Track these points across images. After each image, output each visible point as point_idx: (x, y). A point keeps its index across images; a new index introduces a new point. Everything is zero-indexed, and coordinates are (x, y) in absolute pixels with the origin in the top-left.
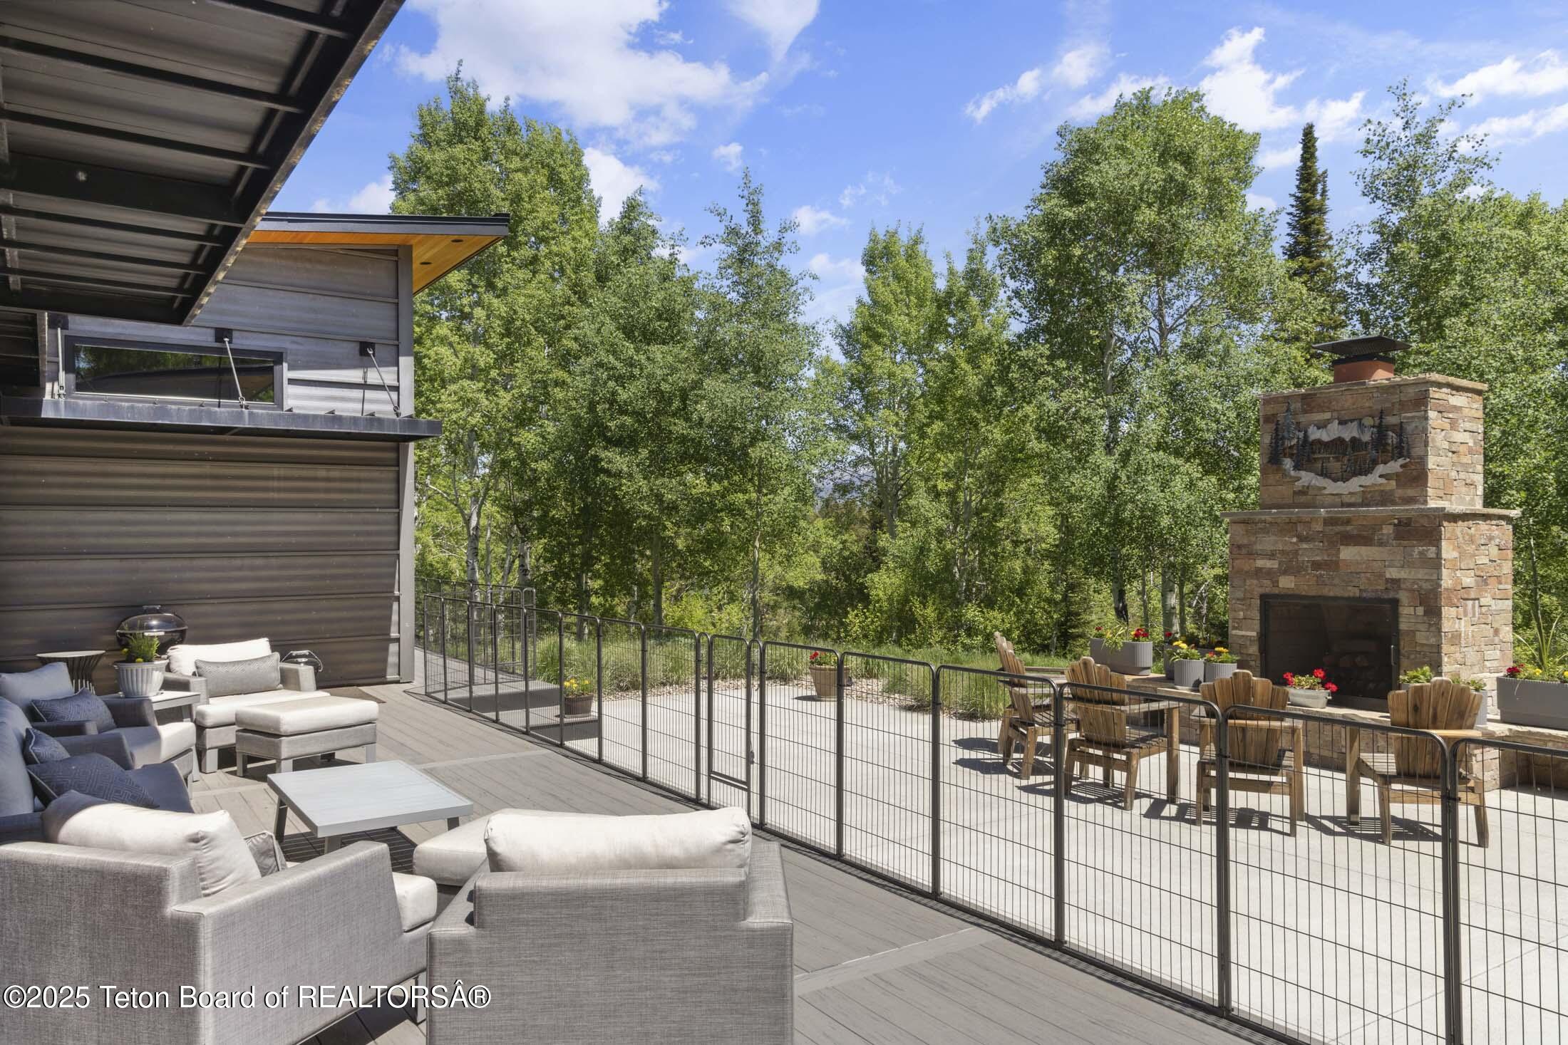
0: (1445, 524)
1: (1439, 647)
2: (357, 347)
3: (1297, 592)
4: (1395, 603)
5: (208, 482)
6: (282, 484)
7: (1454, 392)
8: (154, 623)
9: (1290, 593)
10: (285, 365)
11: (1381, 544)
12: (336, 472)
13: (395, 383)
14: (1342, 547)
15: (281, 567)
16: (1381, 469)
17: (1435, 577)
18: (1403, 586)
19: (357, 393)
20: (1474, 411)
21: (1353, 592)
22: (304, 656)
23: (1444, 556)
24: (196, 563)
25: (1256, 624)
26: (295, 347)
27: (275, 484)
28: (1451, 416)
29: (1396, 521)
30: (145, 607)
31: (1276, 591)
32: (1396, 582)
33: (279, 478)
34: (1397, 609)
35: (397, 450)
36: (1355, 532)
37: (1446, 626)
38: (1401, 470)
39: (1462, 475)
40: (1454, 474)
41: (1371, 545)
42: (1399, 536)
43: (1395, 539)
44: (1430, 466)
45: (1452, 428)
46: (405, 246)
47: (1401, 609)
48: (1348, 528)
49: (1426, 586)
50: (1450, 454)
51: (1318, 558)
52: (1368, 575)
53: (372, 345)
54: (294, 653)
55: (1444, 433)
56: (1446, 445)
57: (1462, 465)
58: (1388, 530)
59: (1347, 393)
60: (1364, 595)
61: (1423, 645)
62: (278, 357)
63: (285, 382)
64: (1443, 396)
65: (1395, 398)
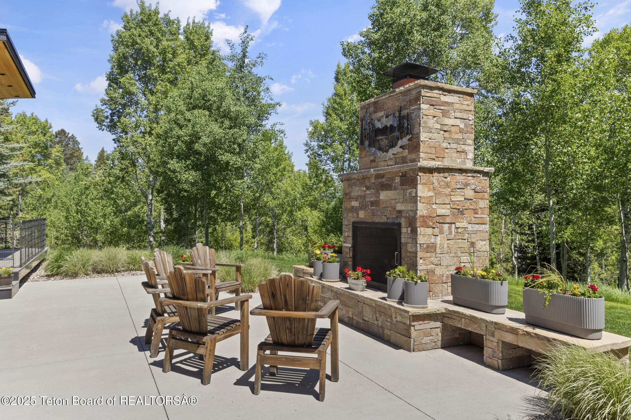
0: (420, 174)
1: (416, 253)
3: (365, 220)
4: (399, 225)
7: (446, 93)
9: (363, 221)
11: (395, 189)
14: (381, 192)
16: (400, 143)
17: (415, 209)
18: (403, 215)
20: (463, 106)
21: (384, 219)
23: (419, 194)
25: (351, 241)
28: (442, 108)
29: (401, 174)
31: (358, 220)
32: (400, 212)
34: (400, 229)
36: (386, 183)
37: (421, 240)
38: (408, 143)
39: (452, 146)
40: (445, 145)
41: (391, 190)
42: (402, 184)
43: (401, 185)
44: (422, 139)
45: (443, 116)
47: (402, 229)
48: (384, 180)
49: (411, 214)
50: (442, 132)
51: (372, 199)
52: (390, 208)
55: (435, 119)
56: (438, 126)
57: (453, 139)
58: (398, 180)
59: (390, 98)
60: (389, 221)
61: (410, 252)
64: (435, 95)
65: (407, 98)
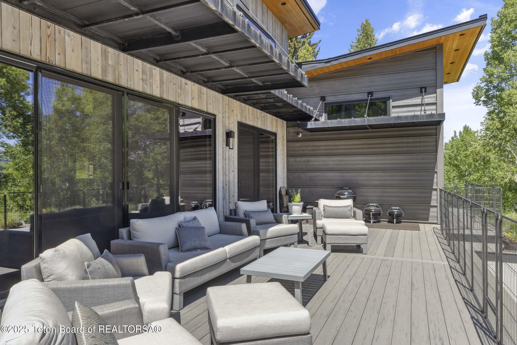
2: (419, 89)
5: (366, 146)
6: (390, 145)
8: (346, 193)
10: (391, 100)
12: (411, 140)
13: (435, 102)
15: (390, 176)
19: (419, 108)
22: (397, 209)
24: (362, 174)
26: (394, 94)
27: (388, 145)
30: (344, 188)
33: (389, 143)
35: (436, 129)
46: (439, 44)
53: (425, 88)
54: (393, 208)
62: (389, 98)
63: (391, 107)
